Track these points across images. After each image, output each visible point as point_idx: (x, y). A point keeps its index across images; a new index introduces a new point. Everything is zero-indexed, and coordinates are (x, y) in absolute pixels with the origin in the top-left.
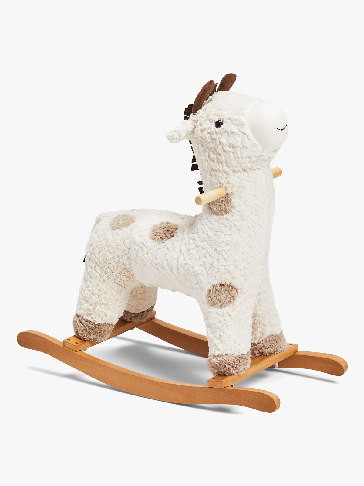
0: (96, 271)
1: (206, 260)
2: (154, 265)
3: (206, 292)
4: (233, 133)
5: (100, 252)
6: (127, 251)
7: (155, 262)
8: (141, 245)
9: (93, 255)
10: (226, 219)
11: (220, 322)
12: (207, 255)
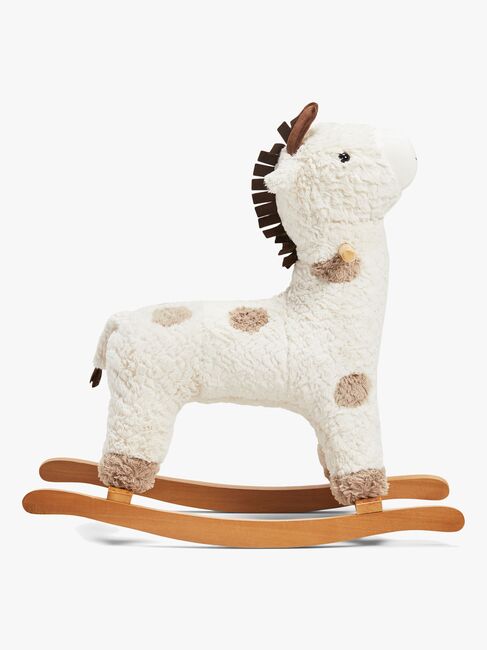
0: (148, 386)
1: (331, 344)
2: (248, 363)
3: (334, 387)
4: (369, 166)
5: (153, 358)
6: (199, 350)
7: (249, 357)
8: (225, 339)
9: (141, 365)
10: (355, 286)
11: (358, 426)
12: (333, 337)
